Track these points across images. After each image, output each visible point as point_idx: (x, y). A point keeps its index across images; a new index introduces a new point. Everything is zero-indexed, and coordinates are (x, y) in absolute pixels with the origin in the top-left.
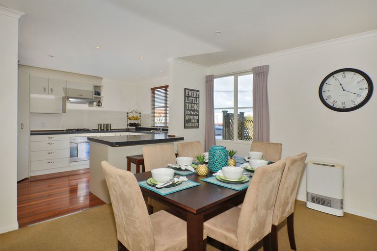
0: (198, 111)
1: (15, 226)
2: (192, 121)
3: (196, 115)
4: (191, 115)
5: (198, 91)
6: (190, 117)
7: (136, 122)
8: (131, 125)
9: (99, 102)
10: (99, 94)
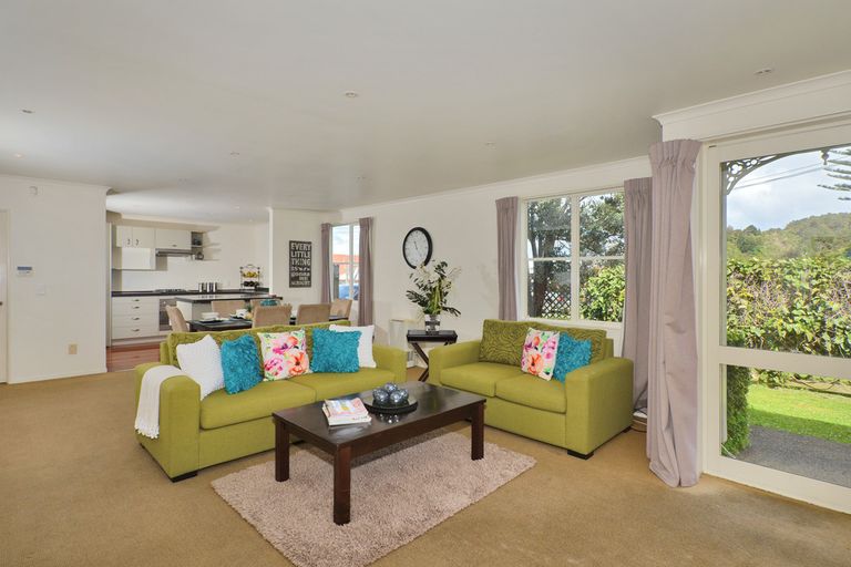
0: (309, 267)
1: (105, 370)
2: (301, 278)
3: (306, 271)
4: (299, 271)
5: (310, 243)
6: (297, 274)
7: (254, 280)
8: (247, 284)
9: (200, 253)
10: (199, 243)
